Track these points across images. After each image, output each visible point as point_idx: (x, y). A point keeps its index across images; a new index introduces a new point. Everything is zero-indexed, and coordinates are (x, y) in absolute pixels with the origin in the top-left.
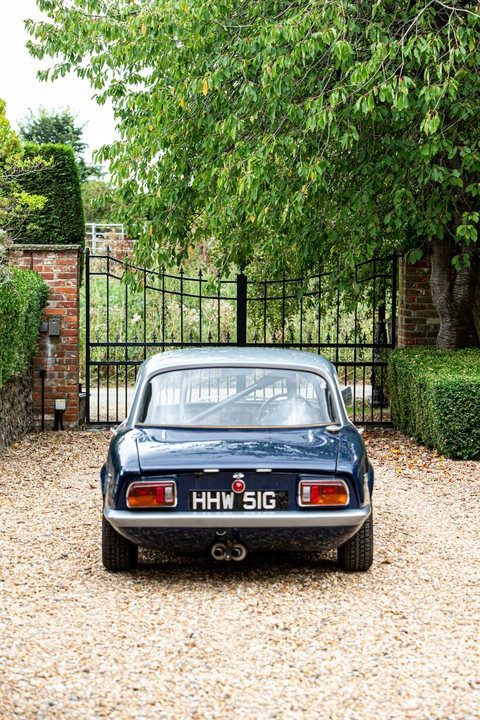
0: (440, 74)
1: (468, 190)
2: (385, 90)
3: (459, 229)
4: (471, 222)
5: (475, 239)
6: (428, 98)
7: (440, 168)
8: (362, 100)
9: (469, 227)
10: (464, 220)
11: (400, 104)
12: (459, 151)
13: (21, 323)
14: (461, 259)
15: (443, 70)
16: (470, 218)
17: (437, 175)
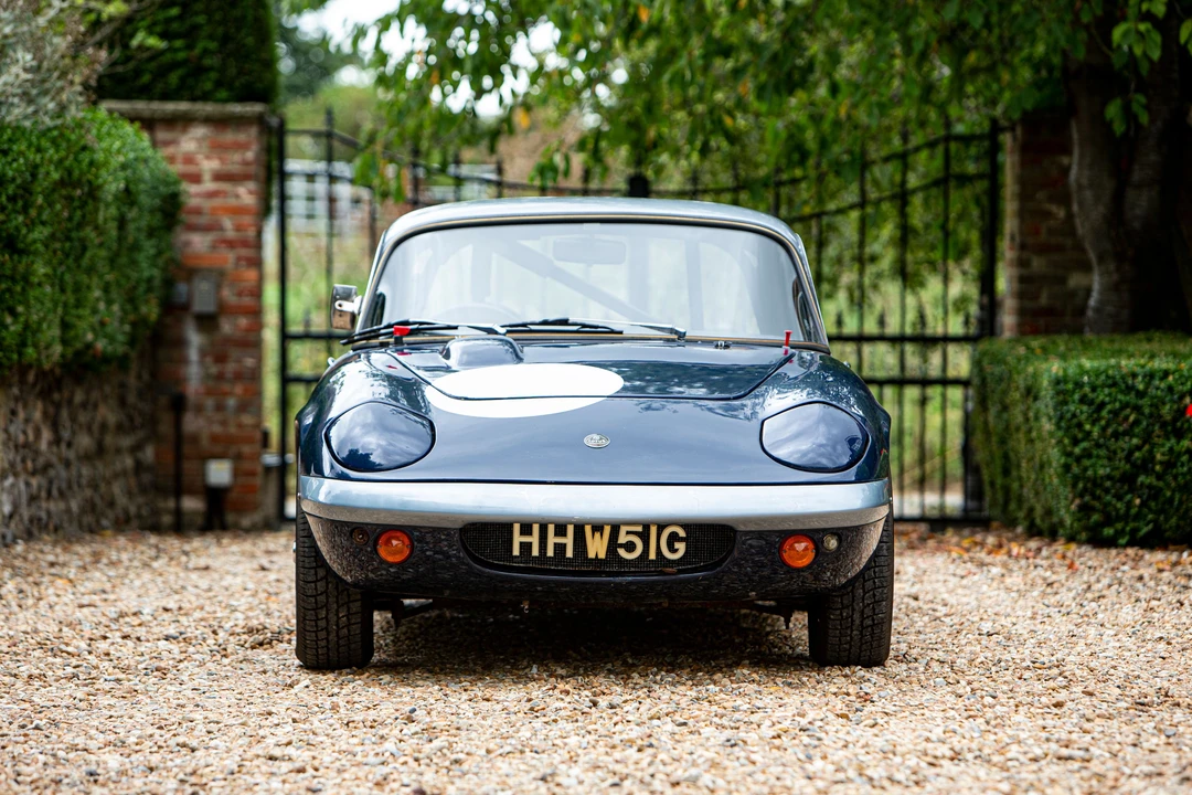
3: (1117, 33)
4: (1147, 16)
5: (1156, 55)
9: (1142, 27)
10: (1133, 13)
14: (1127, 111)
16: (1144, 7)
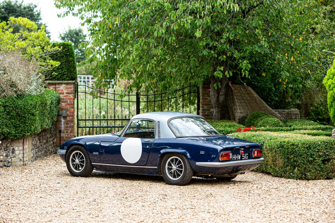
0: (202, 15)
1: (219, 58)
2: (183, 21)
3: (215, 73)
4: (220, 70)
5: (221, 77)
6: (198, 24)
7: (206, 50)
8: (174, 25)
9: (219, 72)
10: (218, 70)
11: (188, 26)
12: (213, 43)
13: (48, 107)
14: (217, 85)
15: (204, 13)
16: (220, 69)
17: (205, 52)
